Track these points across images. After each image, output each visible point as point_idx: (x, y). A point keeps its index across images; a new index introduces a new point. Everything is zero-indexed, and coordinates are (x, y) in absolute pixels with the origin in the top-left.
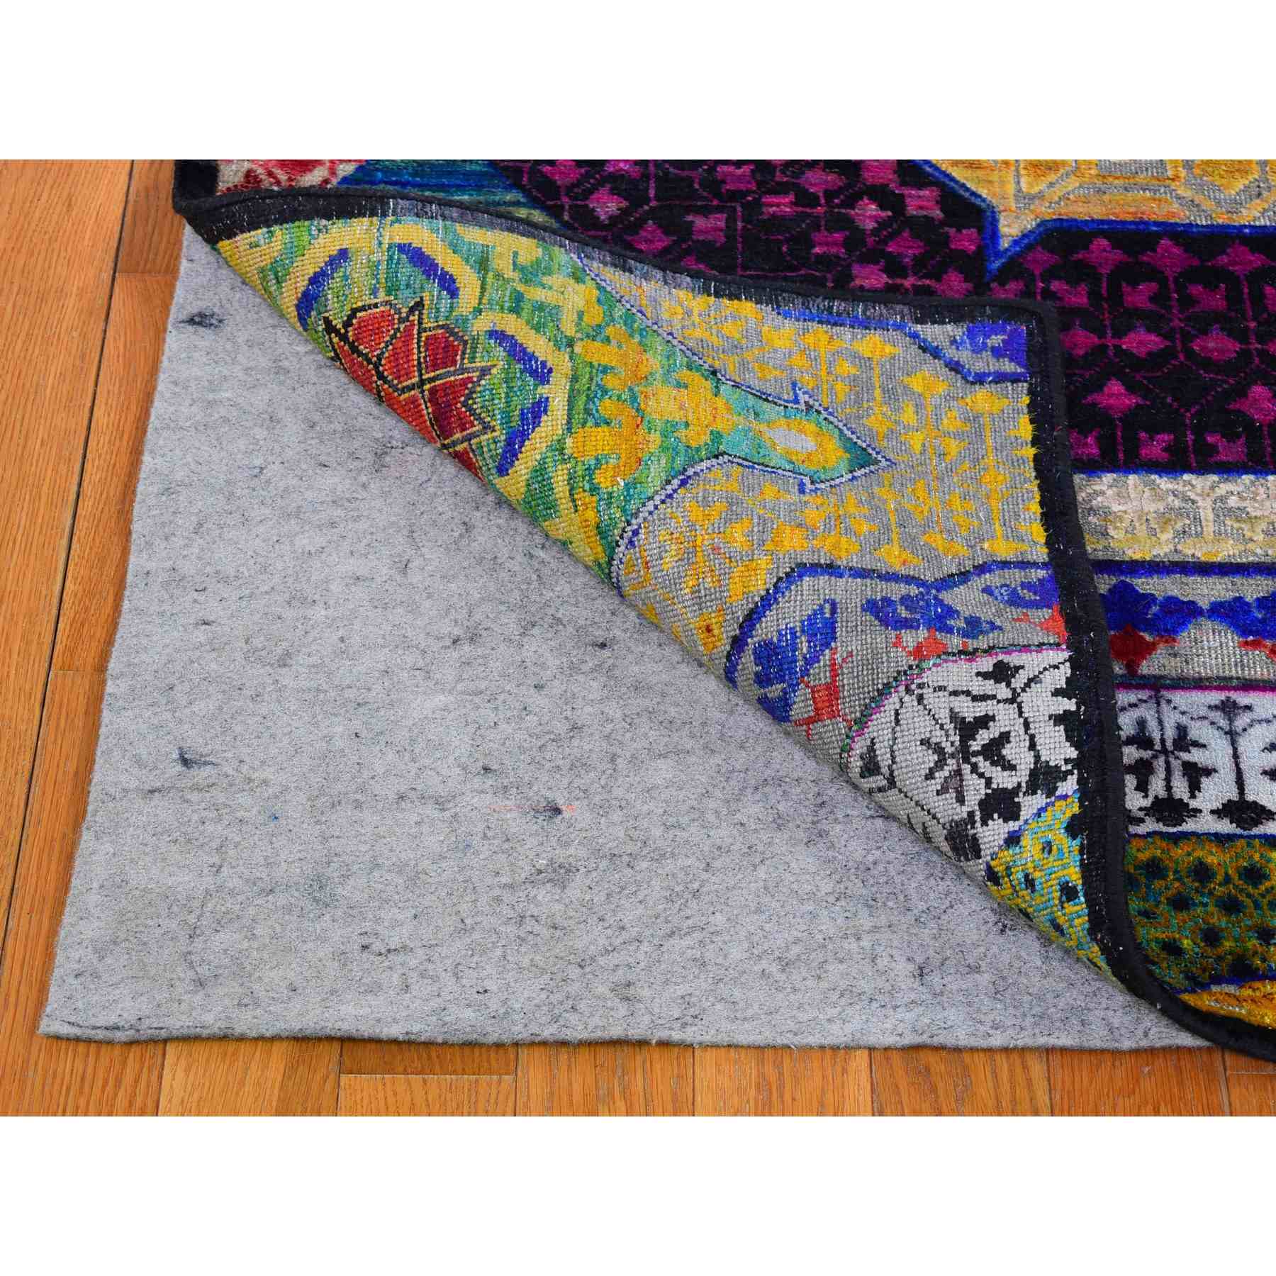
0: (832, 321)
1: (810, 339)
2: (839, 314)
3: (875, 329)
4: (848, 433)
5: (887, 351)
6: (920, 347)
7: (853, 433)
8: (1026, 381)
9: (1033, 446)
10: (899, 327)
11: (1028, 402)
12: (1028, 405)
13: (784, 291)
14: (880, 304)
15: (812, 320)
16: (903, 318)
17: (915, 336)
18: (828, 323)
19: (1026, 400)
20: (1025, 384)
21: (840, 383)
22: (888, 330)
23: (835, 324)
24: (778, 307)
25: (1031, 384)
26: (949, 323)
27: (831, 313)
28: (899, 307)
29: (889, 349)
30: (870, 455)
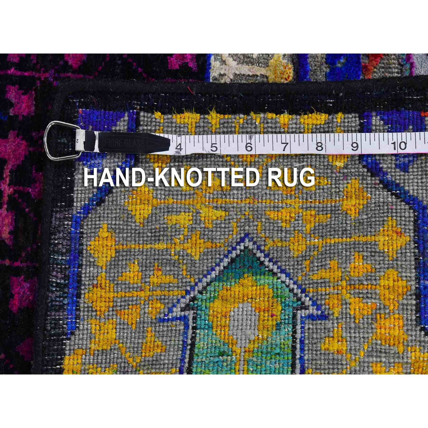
0: (76, 285)
1: (101, 305)
2: (66, 277)
3: (82, 244)
4: (213, 274)
5: (106, 234)
6: (98, 204)
7: (213, 269)
8: (138, 114)
9: (208, 114)
10: (78, 223)
11: (159, 114)
12: (163, 113)
13: (45, 329)
14: (51, 239)
15: (77, 304)
16: (65, 218)
17: (87, 209)
18: (78, 288)
19: (158, 115)
20: (142, 114)
21: (151, 280)
22: (82, 233)
23: (79, 282)
24: (63, 334)
25: (141, 109)
26: (72, 176)
27: (65, 286)
28: (55, 223)
29: (104, 233)
30: (237, 256)
